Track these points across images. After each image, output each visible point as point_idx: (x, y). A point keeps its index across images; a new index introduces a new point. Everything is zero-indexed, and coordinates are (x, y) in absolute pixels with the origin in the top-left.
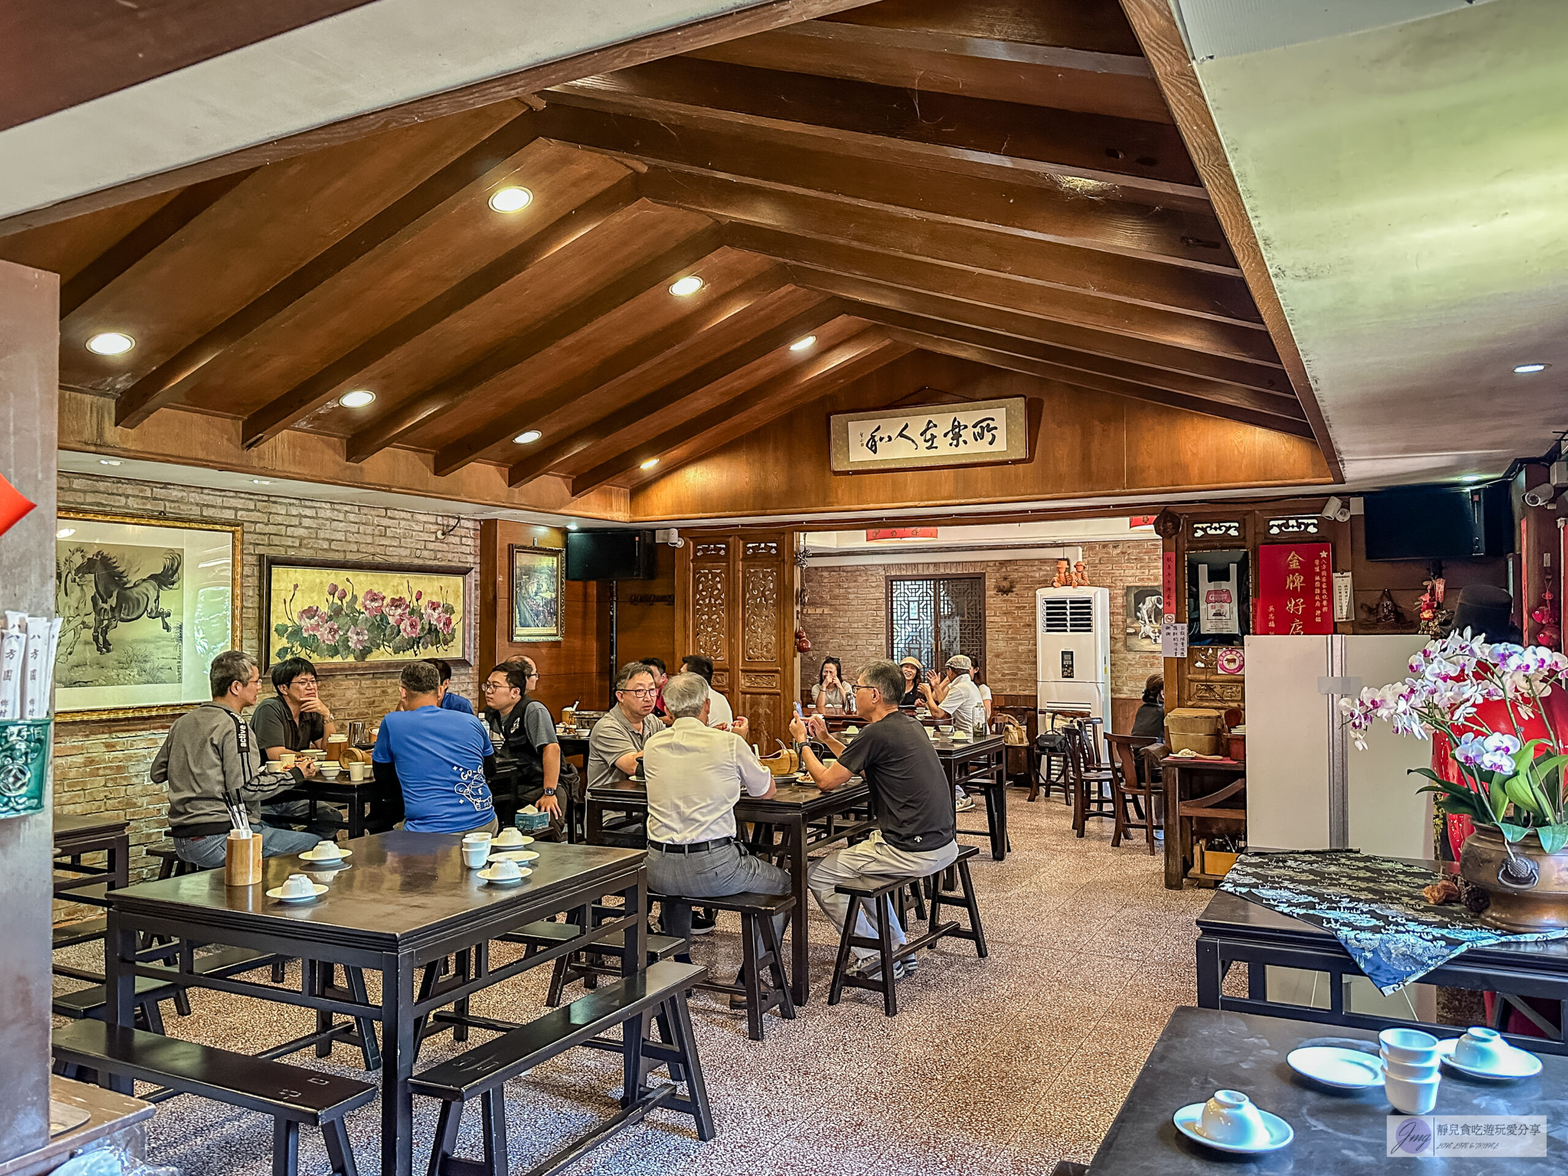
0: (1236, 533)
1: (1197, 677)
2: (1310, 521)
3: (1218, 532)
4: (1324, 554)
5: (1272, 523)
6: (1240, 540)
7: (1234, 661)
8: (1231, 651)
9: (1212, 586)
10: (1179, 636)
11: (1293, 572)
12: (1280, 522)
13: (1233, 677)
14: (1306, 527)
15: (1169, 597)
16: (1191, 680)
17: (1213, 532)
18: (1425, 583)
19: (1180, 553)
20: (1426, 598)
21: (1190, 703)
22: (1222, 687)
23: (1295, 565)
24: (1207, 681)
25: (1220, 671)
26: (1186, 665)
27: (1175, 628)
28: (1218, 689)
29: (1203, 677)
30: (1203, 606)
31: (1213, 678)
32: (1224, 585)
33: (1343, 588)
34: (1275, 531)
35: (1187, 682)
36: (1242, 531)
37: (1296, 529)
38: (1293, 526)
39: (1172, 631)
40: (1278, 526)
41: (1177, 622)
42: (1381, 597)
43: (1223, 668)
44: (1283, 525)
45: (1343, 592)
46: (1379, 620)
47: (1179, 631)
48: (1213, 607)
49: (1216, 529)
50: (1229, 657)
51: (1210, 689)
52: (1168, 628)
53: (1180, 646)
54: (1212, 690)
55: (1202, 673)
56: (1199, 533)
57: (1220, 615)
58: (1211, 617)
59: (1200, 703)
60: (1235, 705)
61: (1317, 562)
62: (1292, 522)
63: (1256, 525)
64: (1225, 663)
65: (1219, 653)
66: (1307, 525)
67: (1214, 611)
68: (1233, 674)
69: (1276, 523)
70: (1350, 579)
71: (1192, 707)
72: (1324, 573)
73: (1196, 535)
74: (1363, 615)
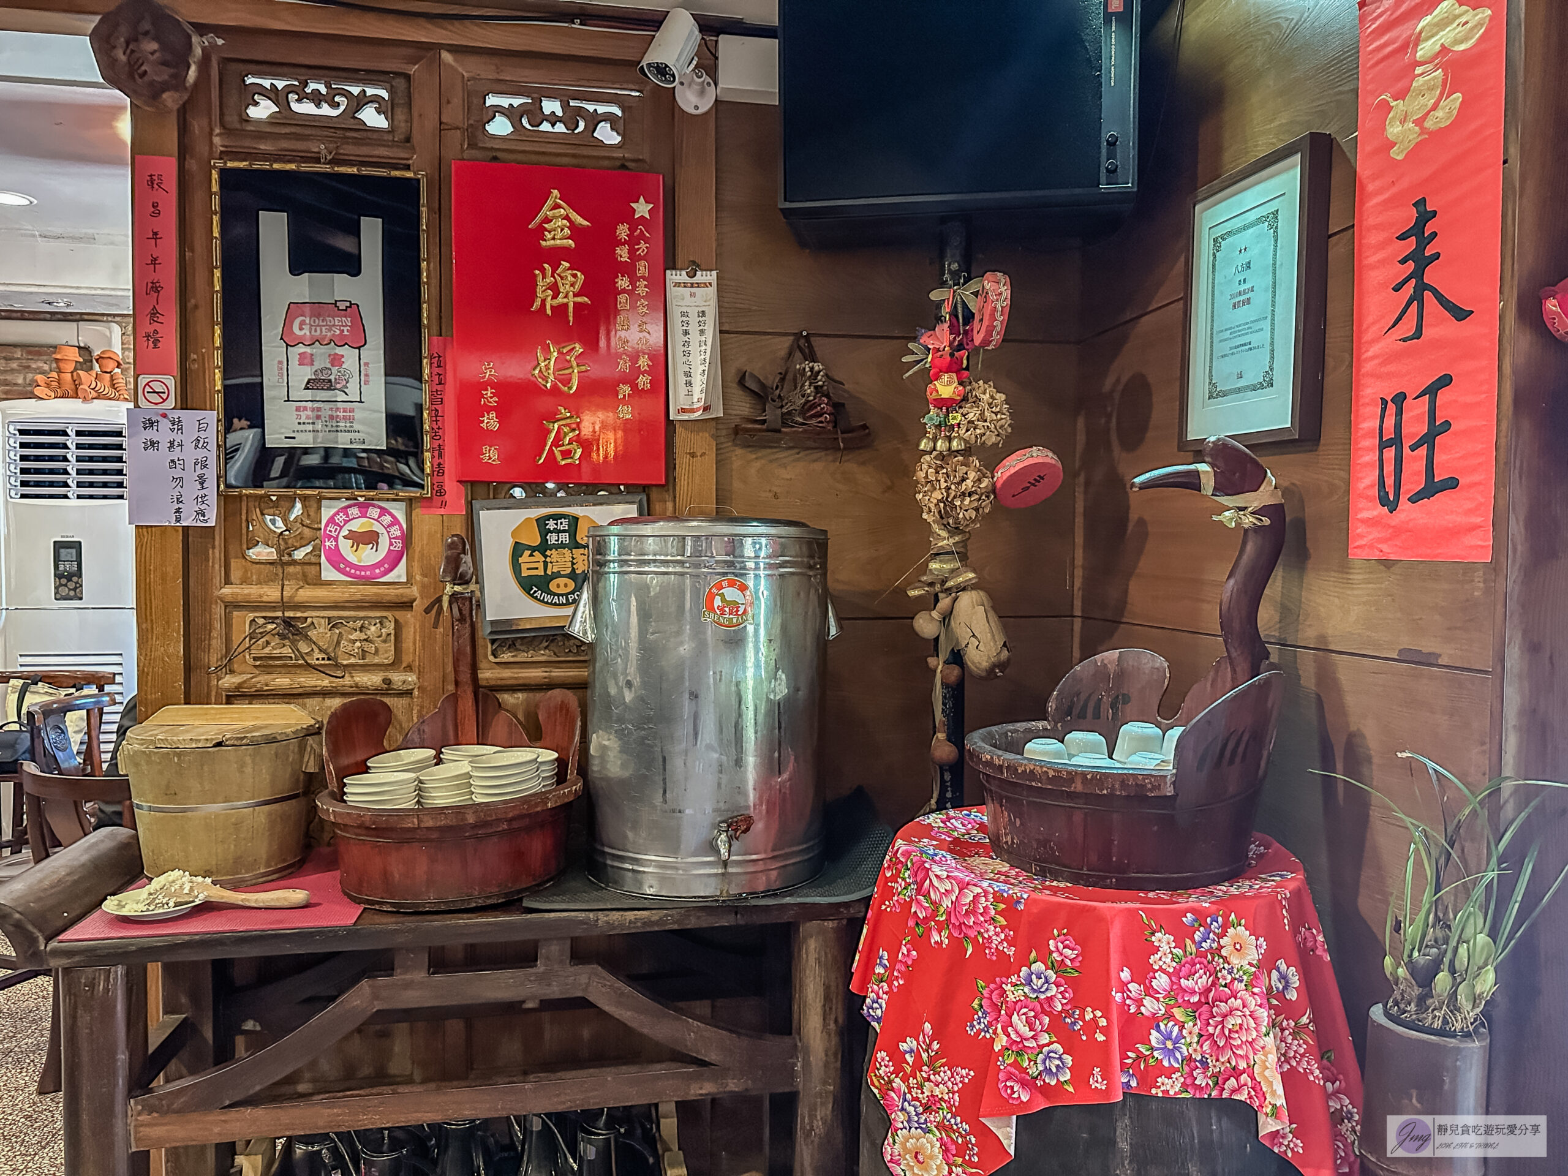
0: (381, 122)
1: (252, 591)
2: (602, 109)
3: (326, 110)
4: (642, 208)
5: (492, 100)
6: (393, 144)
7: (370, 538)
8: (364, 508)
9: (302, 287)
10: (190, 454)
11: (555, 256)
12: (516, 102)
13: (370, 591)
14: (593, 125)
15: (154, 314)
16: (232, 605)
17: (306, 108)
18: (935, 296)
19: (192, 165)
20: (940, 338)
21: (229, 681)
22: (333, 623)
23: (558, 235)
24: (283, 605)
25: (329, 573)
26: (216, 554)
27: (177, 425)
28: (321, 632)
29: (272, 593)
30: (272, 349)
31: (306, 594)
32: (341, 286)
33: (694, 319)
34: (500, 127)
35: (218, 610)
36: (400, 115)
37: (560, 128)
38: (553, 119)
39: (163, 433)
40: (509, 113)
41: (184, 404)
42: (790, 354)
43: (337, 560)
44: (523, 111)
45: (694, 329)
46: (786, 419)
47: (189, 436)
48: (303, 360)
49: (317, 99)
50: (358, 525)
51: (292, 629)
52: (150, 424)
53: (191, 490)
54: (301, 633)
55: (268, 580)
56: (262, 110)
57: (329, 385)
58: (299, 392)
59: (262, 680)
60: (371, 680)
61: (623, 231)
62: (551, 106)
63: (442, 102)
64: (345, 546)
65: (326, 513)
66: (594, 120)
67: (307, 373)
68: (368, 581)
69: (505, 102)
70: (712, 291)
71: (232, 697)
72: (642, 268)
73: (253, 112)
74: (744, 407)
